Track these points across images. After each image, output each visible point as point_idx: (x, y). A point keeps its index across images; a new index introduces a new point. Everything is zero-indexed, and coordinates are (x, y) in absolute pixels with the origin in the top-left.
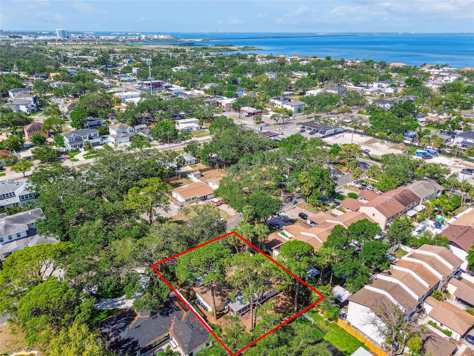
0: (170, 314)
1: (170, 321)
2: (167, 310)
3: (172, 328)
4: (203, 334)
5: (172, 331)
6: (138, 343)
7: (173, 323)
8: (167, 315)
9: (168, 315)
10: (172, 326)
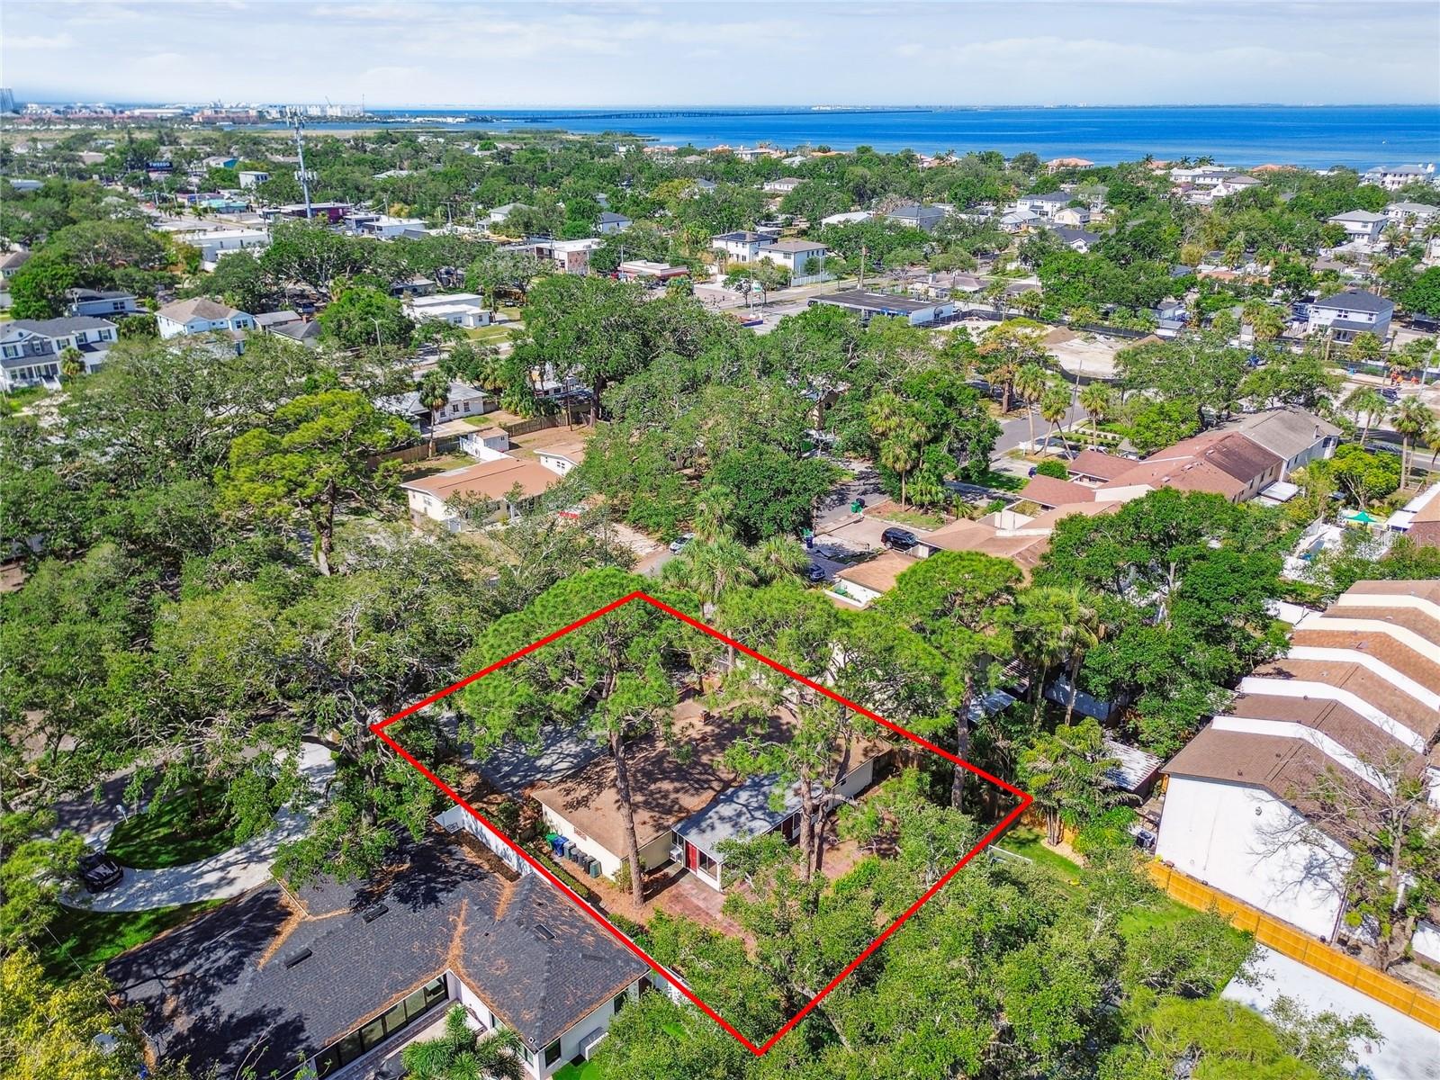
1: (446, 924)
2: (428, 881)
3: (456, 948)
4: (600, 959)
5: (460, 964)
6: (301, 1029)
7: (461, 929)
8: (431, 898)
9: (435, 899)
10: (457, 940)
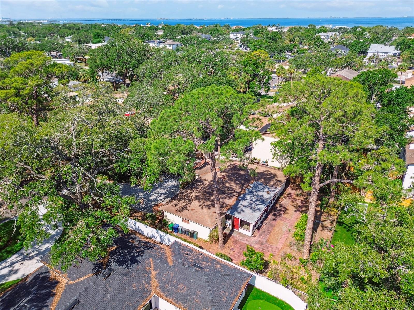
0: (139, 259)
1: (145, 272)
2: (129, 253)
3: (154, 282)
5: (159, 291)
7: (154, 273)
8: (134, 260)
9: (136, 261)
10: (154, 279)
